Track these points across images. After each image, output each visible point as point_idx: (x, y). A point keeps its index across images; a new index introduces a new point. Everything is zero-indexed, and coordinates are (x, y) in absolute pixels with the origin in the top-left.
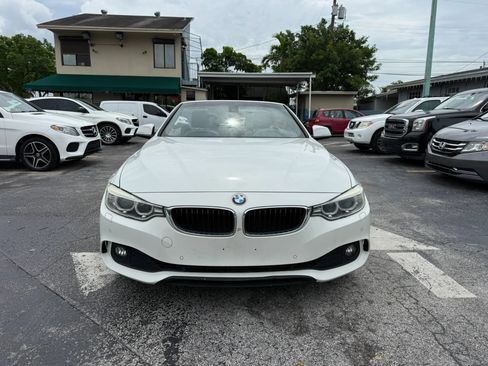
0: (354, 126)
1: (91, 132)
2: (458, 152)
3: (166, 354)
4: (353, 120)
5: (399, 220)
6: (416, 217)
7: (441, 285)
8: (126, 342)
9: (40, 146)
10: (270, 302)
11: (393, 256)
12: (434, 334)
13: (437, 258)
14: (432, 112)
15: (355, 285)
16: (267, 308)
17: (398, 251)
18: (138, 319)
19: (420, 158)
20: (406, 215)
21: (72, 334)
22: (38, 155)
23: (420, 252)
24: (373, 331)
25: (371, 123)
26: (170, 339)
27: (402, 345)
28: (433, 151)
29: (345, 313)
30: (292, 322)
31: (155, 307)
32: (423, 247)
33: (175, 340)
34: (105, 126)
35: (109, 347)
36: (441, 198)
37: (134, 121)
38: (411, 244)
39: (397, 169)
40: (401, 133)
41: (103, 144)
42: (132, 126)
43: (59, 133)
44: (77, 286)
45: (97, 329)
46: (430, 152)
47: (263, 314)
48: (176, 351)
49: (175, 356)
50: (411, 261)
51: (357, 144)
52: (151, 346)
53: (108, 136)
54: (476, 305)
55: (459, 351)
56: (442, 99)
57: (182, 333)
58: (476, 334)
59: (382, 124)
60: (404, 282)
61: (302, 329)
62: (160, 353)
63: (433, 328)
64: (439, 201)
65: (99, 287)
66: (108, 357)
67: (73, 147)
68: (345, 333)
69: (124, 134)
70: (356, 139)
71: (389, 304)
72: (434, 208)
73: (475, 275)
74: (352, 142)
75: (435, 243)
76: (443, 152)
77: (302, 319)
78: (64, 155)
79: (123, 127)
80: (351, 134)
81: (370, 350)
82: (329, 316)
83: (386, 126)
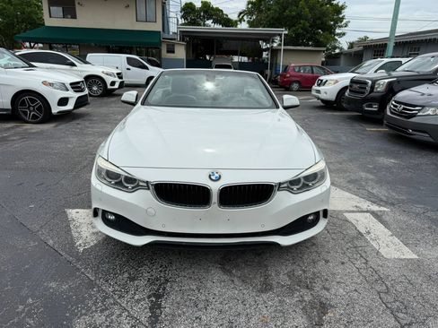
0: (322, 83)
1: (80, 87)
2: (414, 115)
3: (151, 309)
4: (321, 78)
5: (356, 180)
6: (372, 177)
7: (389, 246)
8: (116, 297)
9: (33, 101)
10: (240, 260)
11: (349, 216)
12: (379, 293)
13: (388, 218)
14: (394, 74)
15: (314, 244)
16: (237, 266)
17: (353, 212)
18: (126, 275)
19: (379, 117)
20: (363, 175)
21: (70, 289)
22: (32, 108)
23: (373, 213)
24: (328, 290)
25: (337, 82)
26: (154, 295)
27: (351, 303)
28: (392, 113)
29: (304, 272)
30: (259, 280)
31: (141, 264)
32: (375, 208)
33: (159, 296)
34: (91, 79)
35: (102, 302)
36: (395, 158)
37: (118, 74)
38: (365, 205)
39: (358, 126)
40: (364, 93)
41: (90, 95)
42: (116, 79)
43: (50, 88)
44: (72, 243)
45: (91, 285)
46: (389, 113)
47: (234, 271)
48: (160, 307)
49: (158, 311)
50: (364, 222)
51: (323, 101)
52: (138, 301)
53: (95, 88)
54: (416, 265)
55: (398, 310)
56: (404, 60)
57: (164, 289)
58: (415, 294)
59: (347, 83)
60: (356, 241)
61: (266, 287)
62: (146, 308)
63: (379, 287)
64: (392, 161)
65: (92, 244)
66: (102, 311)
67: (63, 101)
68: (304, 291)
69: (109, 87)
70: (323, 96)
71: (343, 263)
72: (388, 169)
73: (419, 236)
74: (318, 98)
75: (386, 203)
76: (401, 114)
77: (267, 277)
78: (55, 109)
79: (109, 80)
80: (318, 91)
81: (324, 307)
82: (291, 275)
83: (351, 86)
